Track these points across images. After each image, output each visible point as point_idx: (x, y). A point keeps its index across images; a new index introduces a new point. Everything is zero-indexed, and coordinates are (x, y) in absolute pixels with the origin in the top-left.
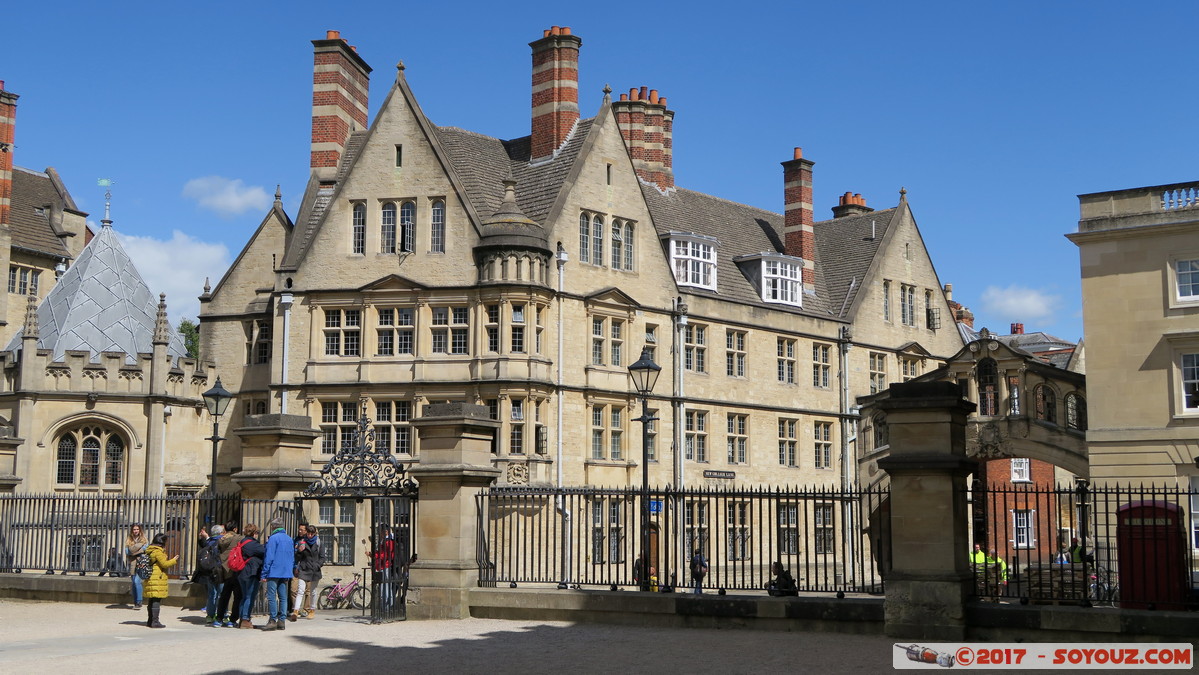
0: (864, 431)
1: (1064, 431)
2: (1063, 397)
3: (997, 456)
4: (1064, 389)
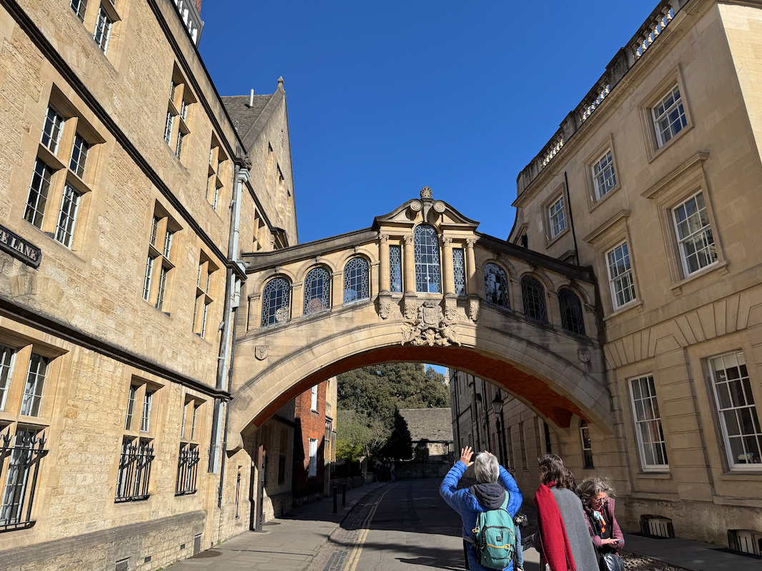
0: (249, 298)
1: (523, 316)
2: (519, 277)
3: (440, 344)
4: (521, 268)
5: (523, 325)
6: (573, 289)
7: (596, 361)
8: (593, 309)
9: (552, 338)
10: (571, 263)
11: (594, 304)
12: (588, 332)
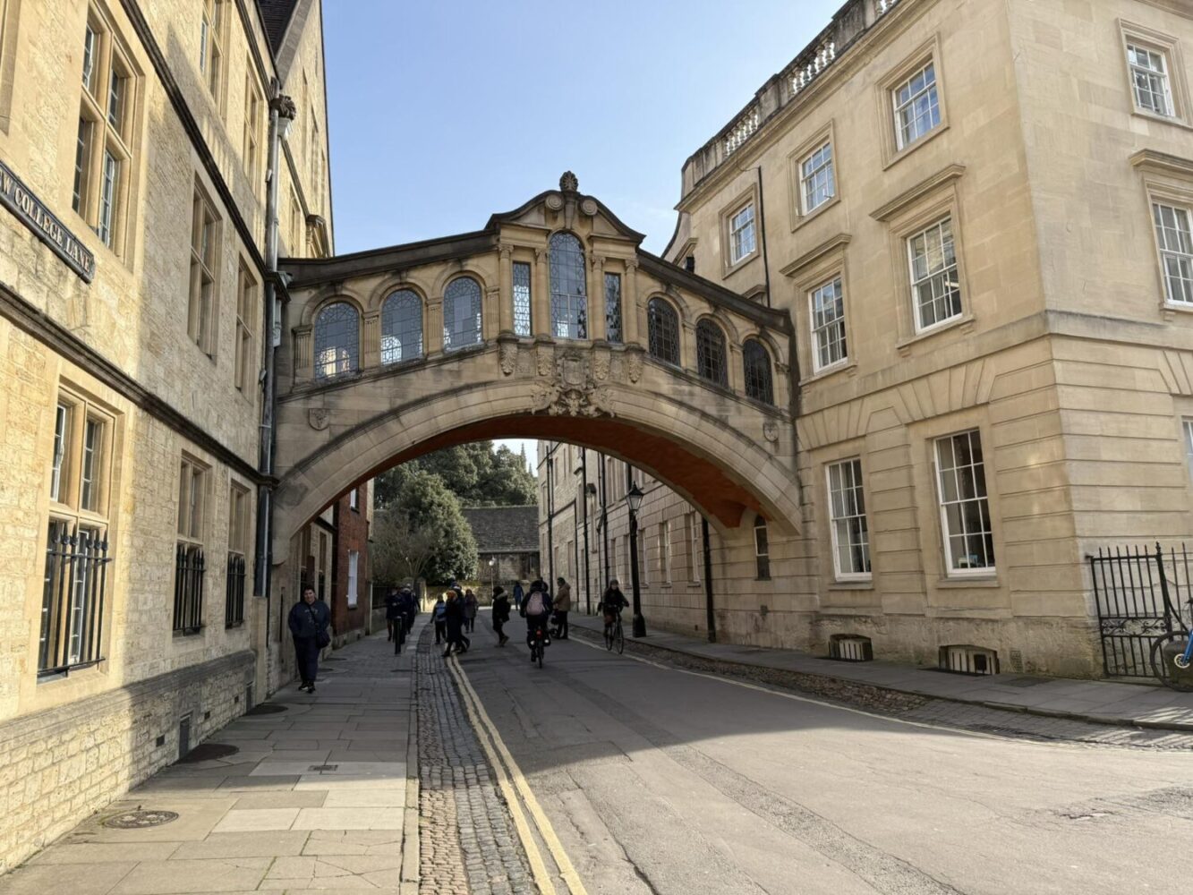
0: (294, 332)
1: (698, 377)
2: (694, 321)
3: (585, 413)
4: (695, 307)
5: (697, 389)
6: (762, 341)
7: (786, 440)
8: (786, 370)
9: (733, 409)
10: (759, 302)
11: (787, 363)
12: (777, 401)
